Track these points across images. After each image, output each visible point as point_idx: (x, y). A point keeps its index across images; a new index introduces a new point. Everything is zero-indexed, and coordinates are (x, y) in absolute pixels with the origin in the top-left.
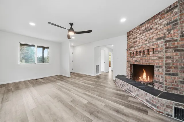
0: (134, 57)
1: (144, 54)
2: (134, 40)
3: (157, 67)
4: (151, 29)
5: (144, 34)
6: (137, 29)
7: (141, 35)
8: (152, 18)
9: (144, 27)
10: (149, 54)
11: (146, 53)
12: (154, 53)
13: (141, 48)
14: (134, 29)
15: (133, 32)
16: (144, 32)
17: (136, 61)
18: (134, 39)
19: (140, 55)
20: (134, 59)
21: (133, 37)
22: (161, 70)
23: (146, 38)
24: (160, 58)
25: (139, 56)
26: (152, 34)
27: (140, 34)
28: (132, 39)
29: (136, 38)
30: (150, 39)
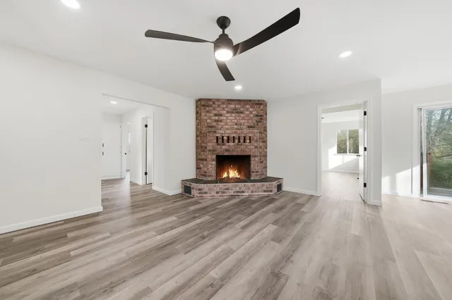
0: (224, 145)
1: (239, 142)
2: (217, 118)
3: (253, 156)
4: (242, 113)
5: (233, 115)
6: (223, 103)
7: (228, 115)
8: (244, 100)
9: (233, 106)
10: (244, 142)
11: (242, 141)
12: (250, 142)
13: (235, 133)
14: (218, 100)
15: (214, 103)
16: (233, 113)
17: (227, 150)
18: (216, 115)
19: (234, 142)
20: (223, 147)
21: (215, 112)
22: (257, 159)
23: (235, 121)
24: (256, 147)
25: (231, 144)
26: (243, 119)
27: (228, 112)
28: (212, 115)
29: (221, 115)
30: (241, 125)
